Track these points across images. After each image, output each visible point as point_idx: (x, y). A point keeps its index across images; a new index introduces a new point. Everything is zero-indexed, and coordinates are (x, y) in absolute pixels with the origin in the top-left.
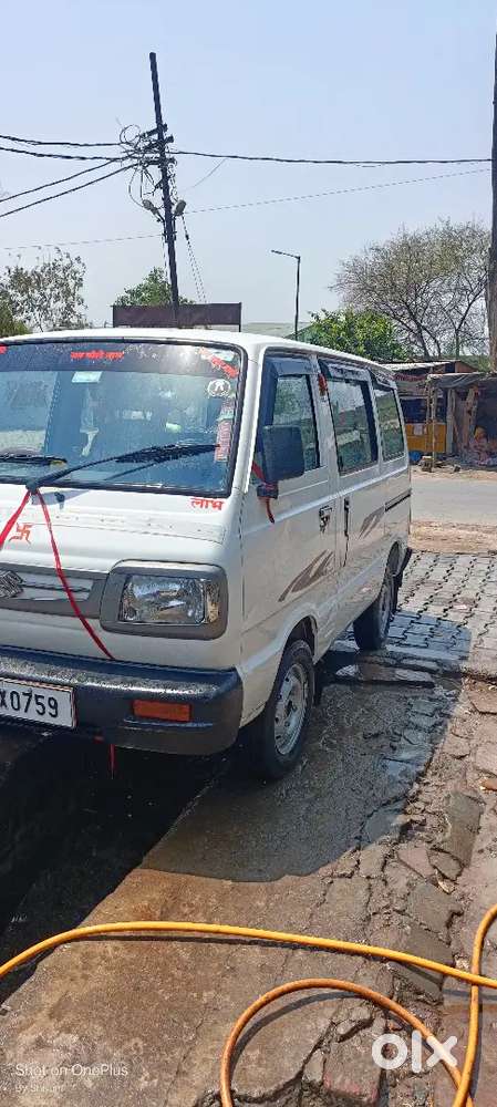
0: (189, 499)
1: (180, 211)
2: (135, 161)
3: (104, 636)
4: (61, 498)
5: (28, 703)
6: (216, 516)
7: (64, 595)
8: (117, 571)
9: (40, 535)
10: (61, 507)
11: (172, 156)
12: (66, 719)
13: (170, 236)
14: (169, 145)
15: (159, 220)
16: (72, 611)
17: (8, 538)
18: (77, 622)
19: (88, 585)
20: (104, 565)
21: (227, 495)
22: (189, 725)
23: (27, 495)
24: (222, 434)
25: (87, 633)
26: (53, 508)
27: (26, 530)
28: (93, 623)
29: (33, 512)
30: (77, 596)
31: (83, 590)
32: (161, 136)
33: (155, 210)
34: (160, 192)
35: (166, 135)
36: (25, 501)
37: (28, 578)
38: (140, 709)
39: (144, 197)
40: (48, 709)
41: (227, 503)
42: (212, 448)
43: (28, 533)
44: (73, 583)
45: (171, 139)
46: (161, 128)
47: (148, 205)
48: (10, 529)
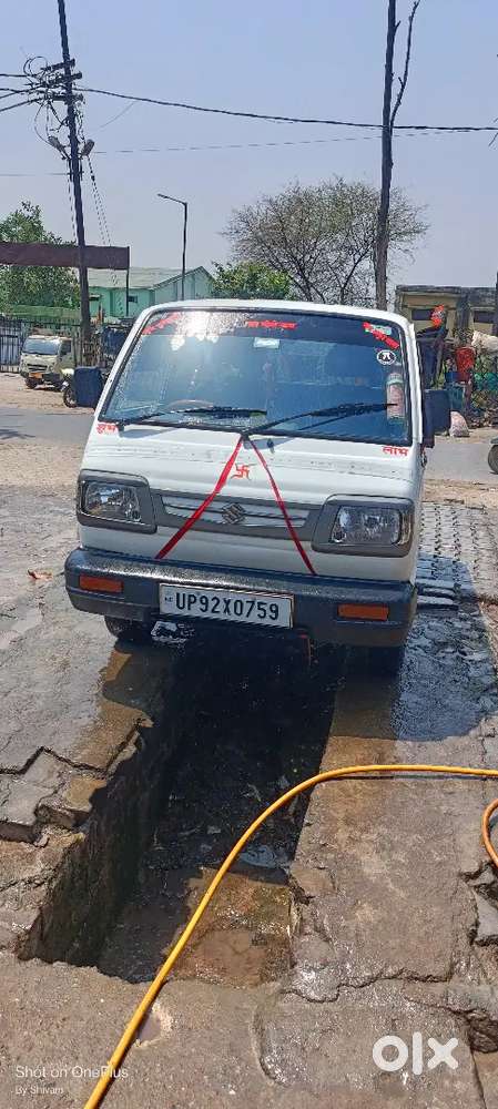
0: (381, 447)
1: (87, 150)
2: (42, 95)
3: (312, 555)
4: (271, 445)
5: (251, 609)
6: (405, 459)
7: (282, 523)
8: (329, 503)
9: (258, 473)
10: (272, 451)
11: (79, 93)
12: (284, 620)
13: (76, 175)
14: (76, 81)
15: (64, 158)
16: (290, 536)
17: (229, 477)
18: (292, 544)
19: (305, 514)
20: (320, 498)
21: (410, 444)
22: (387, 623)
23: (240, 440)
24: (392, 395)
25: (298, 553)
26: (265, 452)
27: (244, 470)
28: (306, 545)
29: (247, 454)
30: (295, 524)
31: (300, 519)
32: (68, 71)
33: (61, 148)
34: (66, 130)
35: (74, 71)
36: (239, 445)
37: (247, 508)
38: (343, 611)
39: (51, 134)
40: (269, 613)
41: (411, 450)
42: (385, 407)
43: (248, 472)
44: (290, 513)
45: (79, 76)
46: (68, 63)
47: (54, 142)
48: (230, 468)
